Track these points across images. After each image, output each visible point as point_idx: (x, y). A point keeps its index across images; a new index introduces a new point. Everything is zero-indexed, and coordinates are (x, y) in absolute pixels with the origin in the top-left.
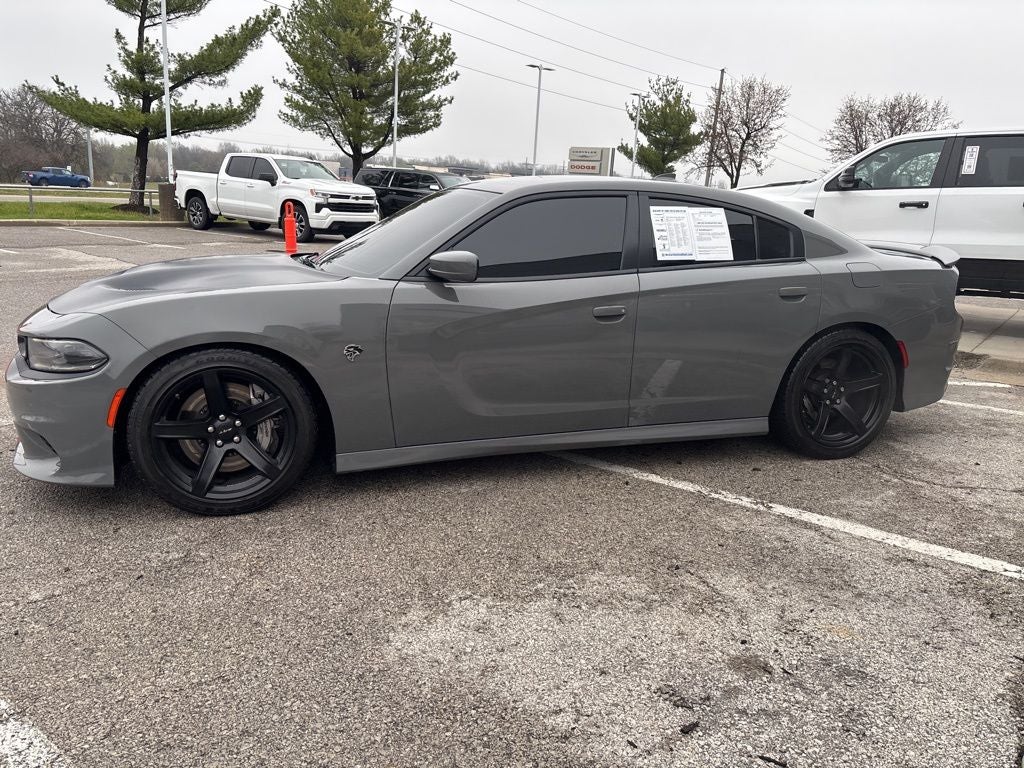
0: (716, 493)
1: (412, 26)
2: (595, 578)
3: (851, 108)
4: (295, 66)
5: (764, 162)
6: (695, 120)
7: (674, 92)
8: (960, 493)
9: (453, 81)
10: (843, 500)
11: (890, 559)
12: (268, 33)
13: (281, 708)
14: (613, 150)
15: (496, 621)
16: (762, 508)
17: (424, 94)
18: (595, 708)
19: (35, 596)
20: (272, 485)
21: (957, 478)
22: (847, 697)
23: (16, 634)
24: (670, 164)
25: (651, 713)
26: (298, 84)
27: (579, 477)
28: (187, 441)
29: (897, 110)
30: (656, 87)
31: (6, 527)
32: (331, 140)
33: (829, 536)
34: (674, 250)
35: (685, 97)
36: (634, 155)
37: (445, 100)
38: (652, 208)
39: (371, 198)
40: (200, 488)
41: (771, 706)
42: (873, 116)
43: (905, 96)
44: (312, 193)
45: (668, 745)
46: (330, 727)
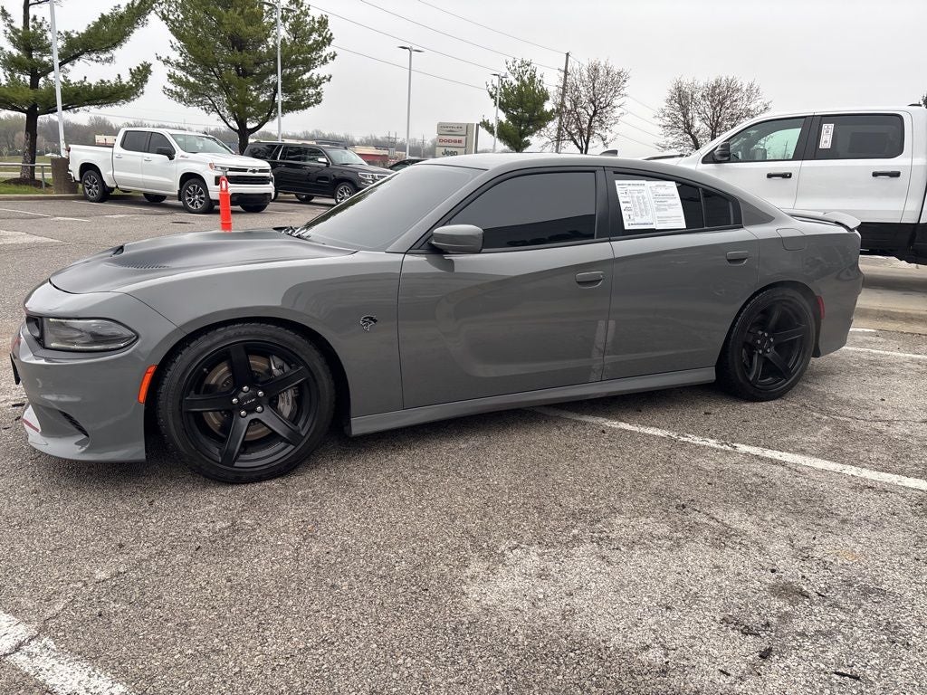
0: (684, 436)
1: (292, 7)
2: (620, 522)
3: (679, 89)
4: (178, 44)
5: (609, 136)
6: (548, 99)
7: (528, 73)
8: (879, 425)
9: (330, 61)
10: (792, 438)
11: (855, 488)
12: (153, 12)
13: (396, 667)
14: (477, 125)
15: (553, 568)
16: (729, 448)
17: (305, 72)
18: (677, 642)
19: (101, 575)
20: (296, 450)
21: (873, 413)
22: (879, 612)
23: (100, 615)
24: (526, 139)
25: (727, 642)
26: (182, 61)
27: (559, 428)
28: (210, 413)
29: (717, 91)
30: (513, 68)
31: (36, 507)
32: (217, 116)
33: (796, 470)
34: (638, 220)
35: (538, 77)
36: (495, 130)
37: (324, 78)
38: (617, 182)
39: (266, 171)
40: (229, 458)
41: (823, 627)
42: (698, 96)
43: (724, 78)
44: (211, 167)
45: (754, 670)
46: (450, 680)
